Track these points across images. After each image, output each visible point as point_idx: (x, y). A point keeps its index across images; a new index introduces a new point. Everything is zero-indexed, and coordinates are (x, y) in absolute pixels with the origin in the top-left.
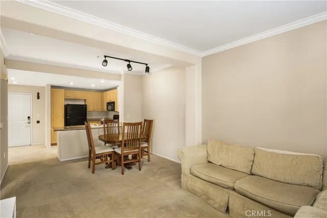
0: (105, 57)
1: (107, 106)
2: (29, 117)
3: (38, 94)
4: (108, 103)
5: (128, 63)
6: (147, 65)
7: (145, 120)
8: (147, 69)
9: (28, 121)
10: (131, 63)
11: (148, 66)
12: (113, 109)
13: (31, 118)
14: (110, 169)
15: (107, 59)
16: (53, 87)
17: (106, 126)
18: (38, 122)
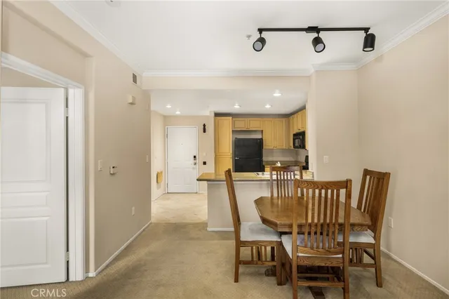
0: (261, 31)
1: (294, 140)
2: (195, 157)
3: (204, 125)
4: (294, 135)
5: (315, 35)
6: (366, 30)
7: (366, 172)
8: (370, 42)
9: (193, 161)
10: (322, 35)
11: (370, 32)
12: (303, 146)
13: (197, 157)
14: (273, 280)
15: (264, 34)
16: (217, 115)
17: (275, 177)
18: (205, 163)
